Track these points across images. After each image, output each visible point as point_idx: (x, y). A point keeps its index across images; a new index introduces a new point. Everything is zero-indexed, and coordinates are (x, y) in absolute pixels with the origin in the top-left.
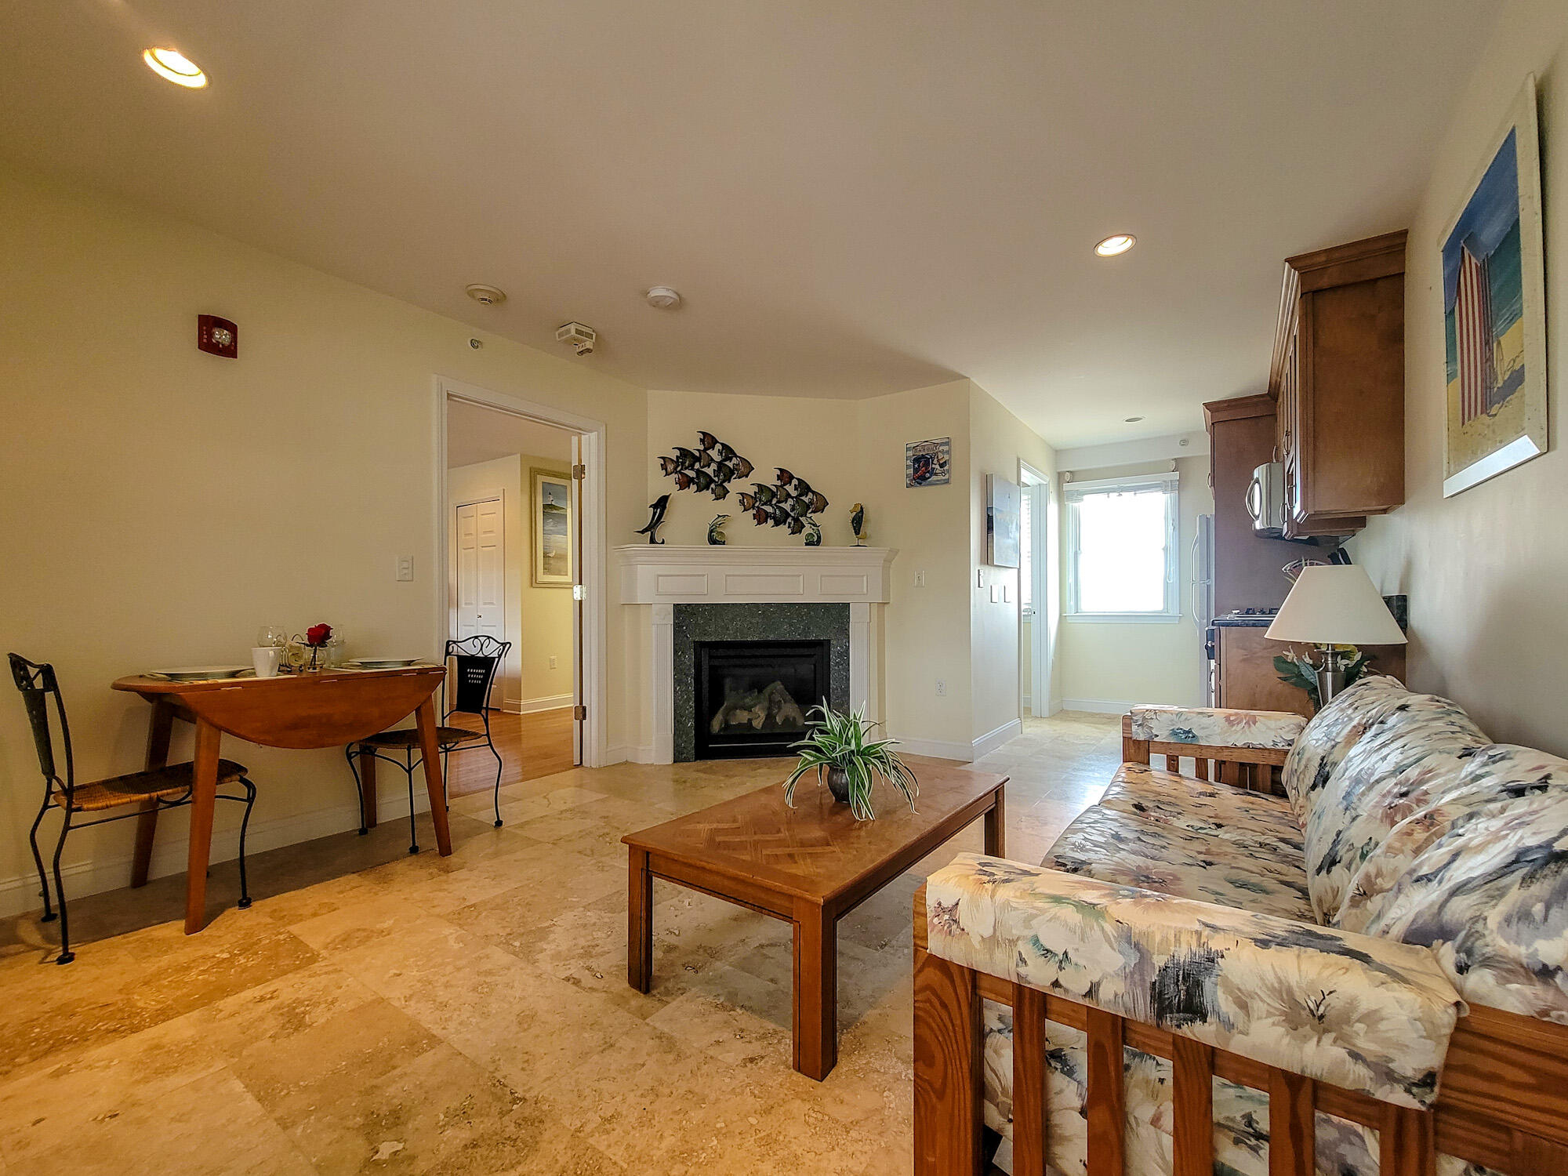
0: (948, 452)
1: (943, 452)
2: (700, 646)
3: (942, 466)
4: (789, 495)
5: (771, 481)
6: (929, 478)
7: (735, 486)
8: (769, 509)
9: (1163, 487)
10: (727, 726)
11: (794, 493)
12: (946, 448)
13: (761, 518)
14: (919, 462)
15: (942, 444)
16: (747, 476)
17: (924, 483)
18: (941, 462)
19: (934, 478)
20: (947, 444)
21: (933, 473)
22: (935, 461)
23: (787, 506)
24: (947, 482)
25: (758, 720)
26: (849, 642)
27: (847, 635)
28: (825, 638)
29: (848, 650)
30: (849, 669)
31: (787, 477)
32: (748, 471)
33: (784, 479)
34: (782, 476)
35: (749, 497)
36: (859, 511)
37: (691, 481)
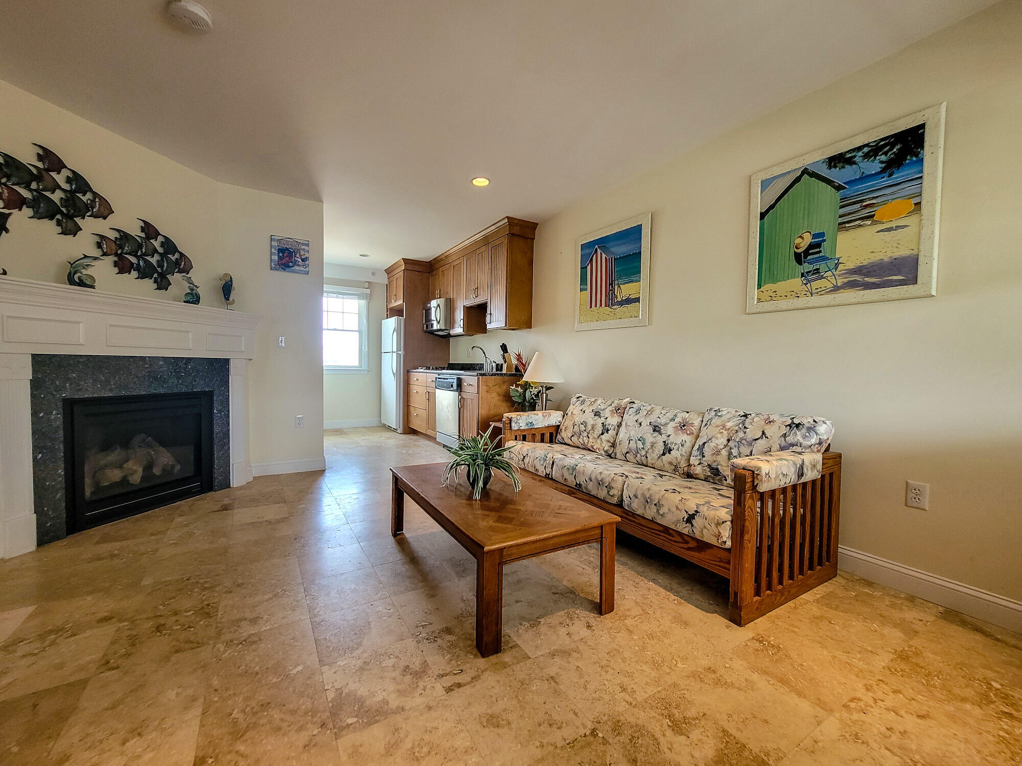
0: (308, 251)
1: (304, 250)
2: (70, 405)
3: (303, 260)
4: (155, 251)
5: (135, 231)
6: (292, 267)
7: (90, 226)
8: (133, 260)
9: (360, 296)
10: (98, 488)
11: (161, 250)
12: (306, 248)
13: (123, 267)
14: (283, 253)
15: (303, 244)
16: (105, 218)
17: (287, 269)
18: (303, 257)
19: (296, 268)
20: (308, 245)
21: (295, 263)
22: (298, 255)
23: (154, 260)
24: (307, 273)
25: (137, 475)
26: (229, 392)
27: (228, 386)
28: (210, 389)
29: (228, 399)
30: (229, 415)
31: (154, 232)
32: (109, 213)
33: (150, 233)
34: (148, 230)
35: (113, 243)
36: (229, 280)
37: (27, 202)
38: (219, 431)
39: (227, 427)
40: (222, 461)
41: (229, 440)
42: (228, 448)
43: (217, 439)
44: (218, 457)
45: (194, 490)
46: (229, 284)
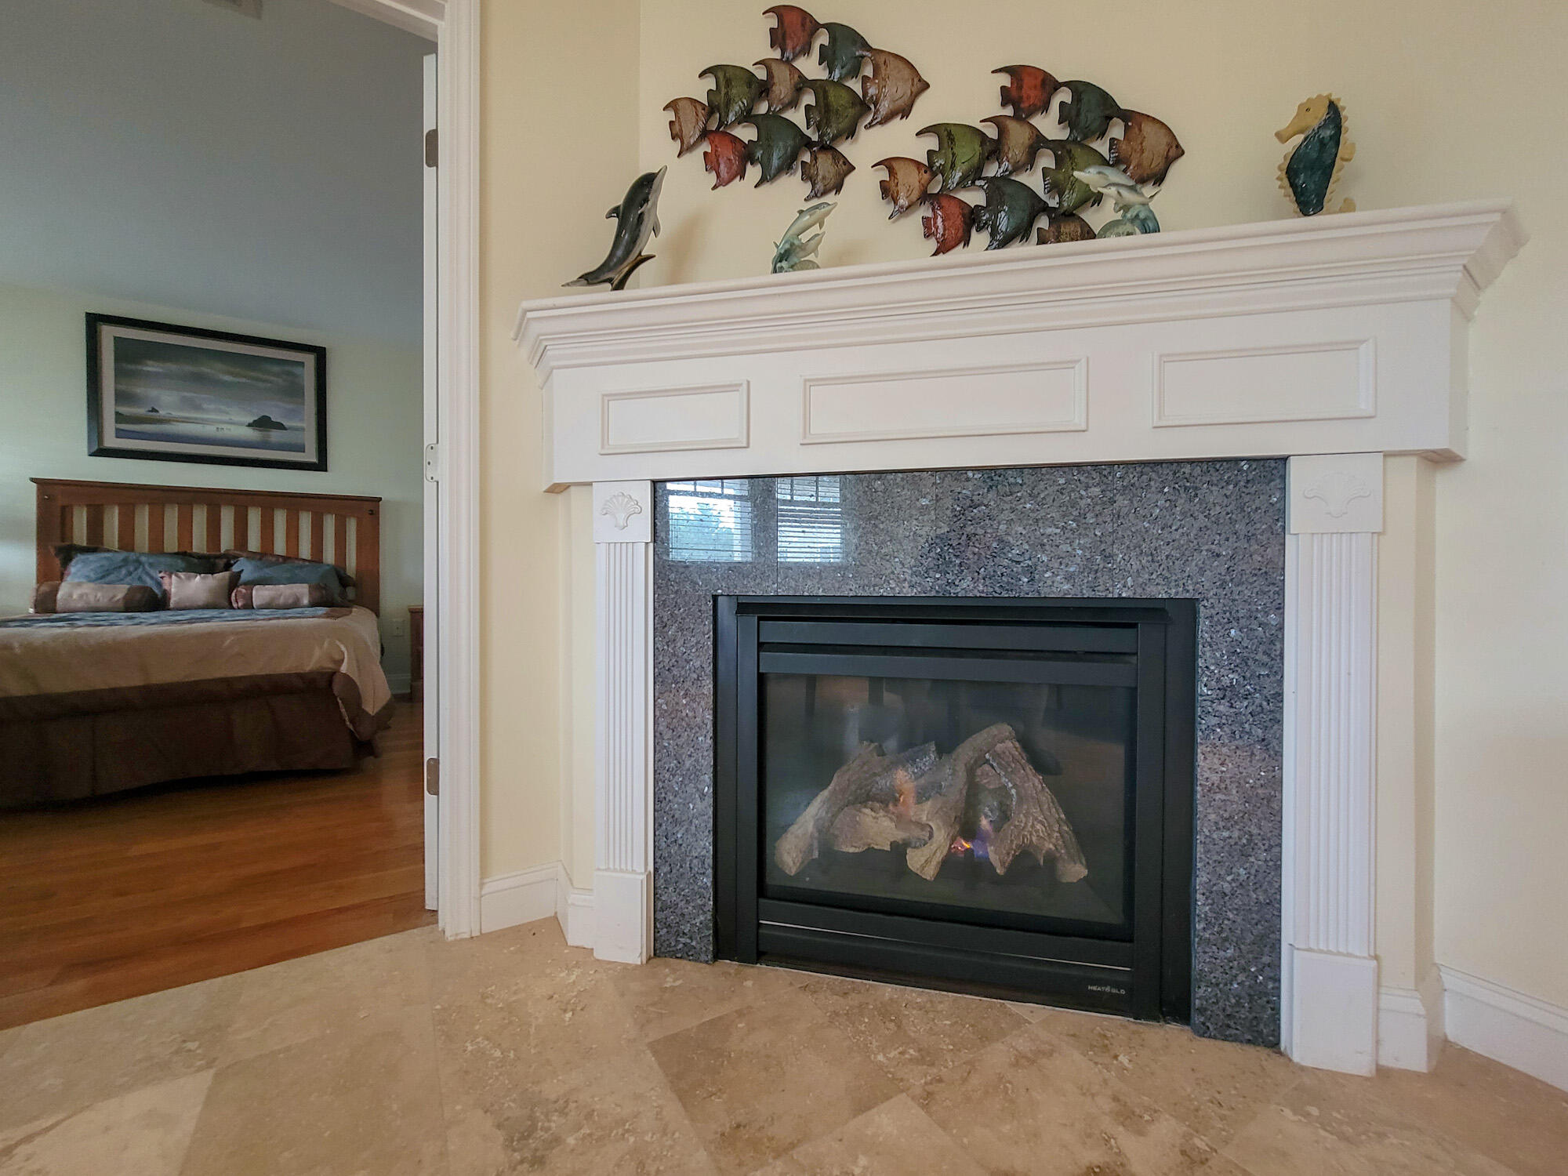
5: (983, 109)
8: (976, 199)
10: (828, 856)
11: (1057, 134)
13: (950, 229)
16: (907, 114)
25: (926, 852)
26: (1281, 611)
27: (1274, 584)
28: (1177, 593)
29: (1277, 643)
30: (1278, 716)
31: (1035, 87)
32: (912, 92)
33: (1025, 96)
34: (1020, 88)
35: (913, 168)
36: (1325, 120)
37: (747, 155)
38: (1222, 780)
39: (1269, 768)
40: (1235, 912)
41: (1278, 831)
42: (1271, 863)
43: (1210, 810)
44: (1211, 892)
45: (1094, 988)
46: (1323, 138)
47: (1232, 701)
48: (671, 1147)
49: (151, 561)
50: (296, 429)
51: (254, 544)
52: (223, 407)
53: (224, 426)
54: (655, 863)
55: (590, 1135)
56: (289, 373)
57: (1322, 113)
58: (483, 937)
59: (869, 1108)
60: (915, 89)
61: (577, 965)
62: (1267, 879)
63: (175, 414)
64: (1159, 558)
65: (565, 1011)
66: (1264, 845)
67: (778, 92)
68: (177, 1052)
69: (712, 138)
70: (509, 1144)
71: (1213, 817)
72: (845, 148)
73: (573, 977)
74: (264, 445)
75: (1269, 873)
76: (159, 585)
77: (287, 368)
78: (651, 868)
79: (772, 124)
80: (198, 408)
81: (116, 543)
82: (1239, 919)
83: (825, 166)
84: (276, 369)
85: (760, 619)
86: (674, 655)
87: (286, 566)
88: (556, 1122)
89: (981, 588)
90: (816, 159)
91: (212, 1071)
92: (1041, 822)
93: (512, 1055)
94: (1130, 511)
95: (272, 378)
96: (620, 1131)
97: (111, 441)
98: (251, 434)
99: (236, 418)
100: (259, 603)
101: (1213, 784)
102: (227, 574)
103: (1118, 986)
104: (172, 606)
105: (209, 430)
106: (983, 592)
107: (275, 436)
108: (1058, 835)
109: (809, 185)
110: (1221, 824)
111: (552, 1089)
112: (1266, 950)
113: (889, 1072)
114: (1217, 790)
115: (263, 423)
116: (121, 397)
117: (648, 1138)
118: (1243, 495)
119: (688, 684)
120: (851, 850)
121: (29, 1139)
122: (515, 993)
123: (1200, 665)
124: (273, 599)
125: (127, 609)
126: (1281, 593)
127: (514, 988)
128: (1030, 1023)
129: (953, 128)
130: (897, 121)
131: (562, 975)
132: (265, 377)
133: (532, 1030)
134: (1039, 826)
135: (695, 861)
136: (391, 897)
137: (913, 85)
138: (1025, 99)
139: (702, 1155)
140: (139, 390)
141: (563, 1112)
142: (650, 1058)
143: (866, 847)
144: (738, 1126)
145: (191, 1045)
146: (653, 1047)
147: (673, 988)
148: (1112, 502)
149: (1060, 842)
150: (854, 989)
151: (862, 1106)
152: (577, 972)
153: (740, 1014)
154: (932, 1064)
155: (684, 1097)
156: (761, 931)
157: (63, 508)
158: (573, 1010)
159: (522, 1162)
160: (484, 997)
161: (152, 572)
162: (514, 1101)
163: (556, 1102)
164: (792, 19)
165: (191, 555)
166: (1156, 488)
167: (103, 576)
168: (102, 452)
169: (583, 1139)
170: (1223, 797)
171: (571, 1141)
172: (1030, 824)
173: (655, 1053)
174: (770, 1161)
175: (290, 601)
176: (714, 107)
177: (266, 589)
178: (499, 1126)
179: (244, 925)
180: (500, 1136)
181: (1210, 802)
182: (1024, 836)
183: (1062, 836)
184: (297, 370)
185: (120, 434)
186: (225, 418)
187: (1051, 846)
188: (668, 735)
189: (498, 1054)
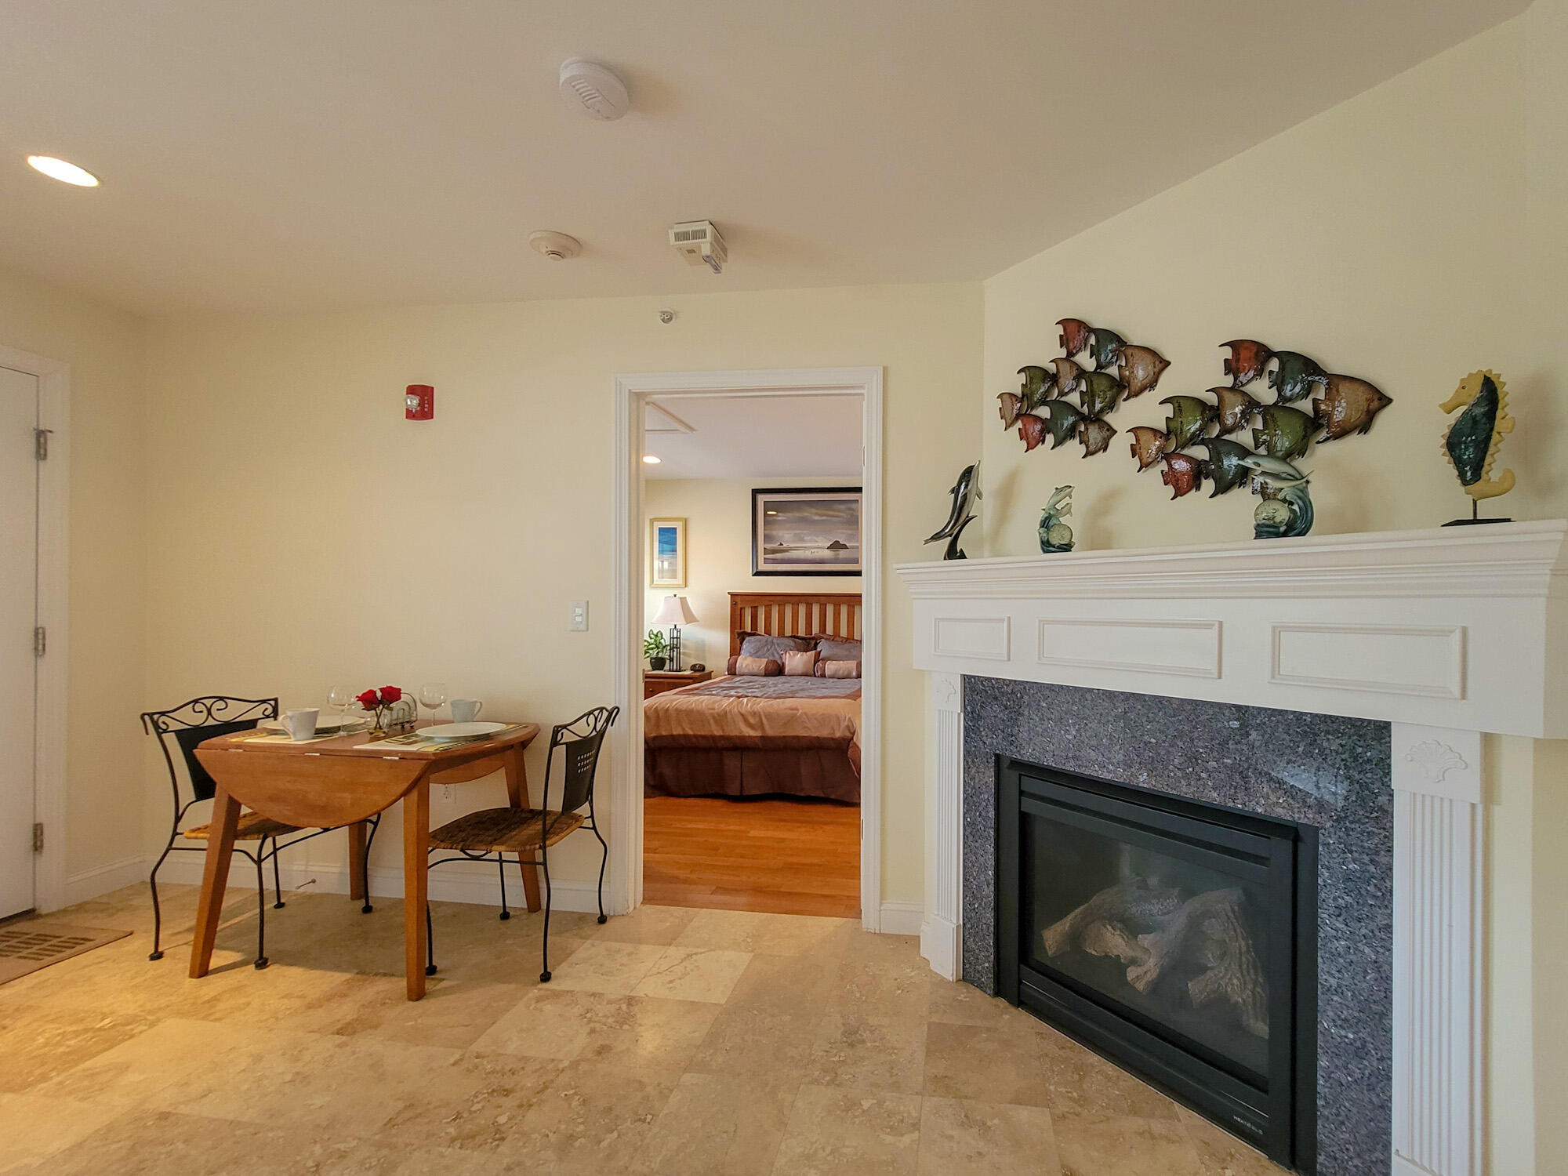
11: (1270, 396)
16: (1154, 387)
25: (1140, 971)
26: (1390, 854)
27: (1384, 829)
28: (1299, 818)
29: (1387, 881)
30: (1387, 945)
31: (1250, 359)
32: (1154, 373)
33: (1241, 367)
34: (1238, 360)
35: (1150, 435)
36: (1478, 398)
37: (1047, 427)
38: (1339, 986)
39: (1381, 988)
40: (1351, 1103)
41: (1389, 1046)
42: (1383, 1072)
43: (1329, 1008)
44: (1329, 1078)
45: (1239, 1120)
46: (1476, 415)
47: (1348, 921)
48: (909, 1069)
49: (778, 641)
50: (853, 547)
51: (830, 630)
52: (815, 538)
53: (816, 550)
54: (964, 920)
55: (878, 1047)
56: (850, 509)
57: (1475, 391)
58: (880, 934)
59: (1021, 1104)
60: (1157, 370)
61: (918, 969)
62: (1380, 1085)
63: (792, 545)
64: (1285, 787)
65: (899, 989)
66: (1377, 1054)
67: (1063, 383)
68: (743, 941)
69: (1025, 420)
70: (844, 1034)
71: (1331, 1014)
72: (1109, 418)
73: (913, 974)
74: (836, 561)
75: (1382, 1081)
76: (781, 658)
77: (849, 505)
78: (961, 922)
79: (1061, 407)
80: (803, 540)
81: (763, 631)
82: (1354, 1110)
83: (1094, 434)
84: (842, 507)
85: (1020, 775)
86: (974, 787)
87: (847, 645)
88: (866, 1035)
89: (1154, 783)
90: (1087, 429)
91: (753, 954)
92: (1238, 978)
93: (864, 998)
94: (1261, 744)
95: (841, 514)
96: (891, 1051)
97: (762, 567)
98: (828, 554)
99: (820, 545)
100: (829, 673)
101: (1331, 986)
102: (813, 652)
103: (1259, 1127)
104: (786, 673)
105: (808, 554)
106: (1155, 786)
107: (842, 554)
108: (1250, 993)
109: (1083, 447)
110: (1339, 1022)
111: (873, 1021)
112: (1379, 1147)
113: (1050, 1096)
114: (1335, 992)
115: (836, 546)
116: (767, 538)
117: (901, 1060)
118: (1356, 746)
119: (981, 809)
120: (1094, 953)
121: (696, 954)
122: (881, 970)
123: (1319, 882)
124: (837, 671)
125: (766, 675)
126: (1389, 838)
127: (881, 968)
128: (1179, 1121)
129: (1181, 401)
130: (1146, 393)
131: (908, 970)
132: (836, 513)
133: (878, 992)
134: (1235, 981)
135: (984, 926)
136: (848, 897)
137: (1155, 367)
138: (1241, 370)
139: (921, 1079)
140: (774, 533)
141: (872, 1032)
142: (925, 1028)
143: (1103, 954)
144: (946, 1077)
145: (749, 940)
146: (930, 1025)
147: (961, 1001)
148: (1248, 734)
149: (1250, 1000)
150: (1070, 1048)
151: (1018, 1101)
152: (916, 972)
153: (988, 1030)
154: (1081, 1106)
155: (929, 1053)
156: (1021, 986)
157: (741, 609)
158: (903, 990)
159: (845, 1042)
160: (866, 966)
161: (778, 649)
162: (854, 1018)
163: (871, 1026)
164: (1073, 327)
165: (798, 638)
166: (1283, 729)
167: (756, 654)
168: (758, 574)
169: (875, 1046)
170: (1340, 1000)
171: (869, 1044)
172: (1228, 977)
173: (929, 1028)
174: (950, 1097)
175: (846, 673)
176: (1025, 396)
177: (833, 664)
178: (844, 1025)
179: (782, 890)
180: (843, 1029)
181: (1329, 1000)
182: (1219, 984)
183: (1254, 994)
184: (854, 506)
185: (766, 561)
186: (816, 545)
187: (1240, 1000)
188: (971, 838)
189: (858, 995)
